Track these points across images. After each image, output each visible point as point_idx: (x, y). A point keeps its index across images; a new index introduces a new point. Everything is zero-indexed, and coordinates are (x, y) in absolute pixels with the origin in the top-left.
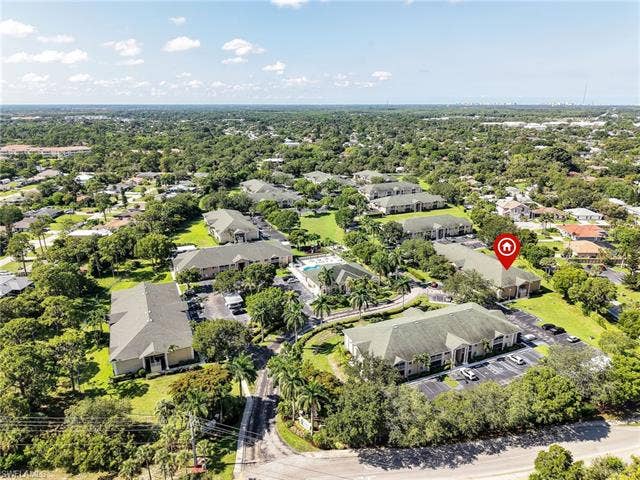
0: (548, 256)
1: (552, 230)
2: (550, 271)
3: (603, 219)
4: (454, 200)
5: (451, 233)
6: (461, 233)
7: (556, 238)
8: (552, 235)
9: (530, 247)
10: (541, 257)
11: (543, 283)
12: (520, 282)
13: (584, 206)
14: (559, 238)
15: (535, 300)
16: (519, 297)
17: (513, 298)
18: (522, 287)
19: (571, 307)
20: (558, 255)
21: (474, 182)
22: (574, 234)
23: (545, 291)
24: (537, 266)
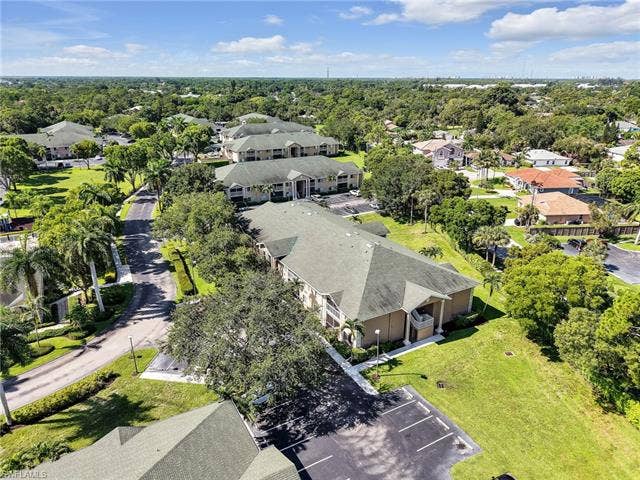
0: (490, 222)
1: (496, 181)
2: (495, 257)
3: (571, 164)
4: (353, 144)
5: (323, 187)
6: (343, 189)
7: (503, 192)
8: (497, 188)
9: (453, 206)
10: (475, 226)
11: (481, 292)
12: (414, 296)
13: (544, 146)
14: (510, 193)
15: (457, 347)
16: (414, 339)
17: (396, 344)
18: (424, 310)
19: (556, 369)
20: (510, 222)
21: (393, 127)
22: (534, 183)
23: (485, 313)
24: (468, 247)
